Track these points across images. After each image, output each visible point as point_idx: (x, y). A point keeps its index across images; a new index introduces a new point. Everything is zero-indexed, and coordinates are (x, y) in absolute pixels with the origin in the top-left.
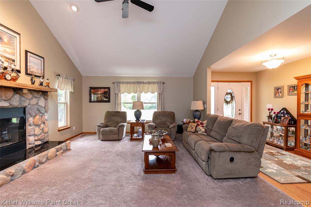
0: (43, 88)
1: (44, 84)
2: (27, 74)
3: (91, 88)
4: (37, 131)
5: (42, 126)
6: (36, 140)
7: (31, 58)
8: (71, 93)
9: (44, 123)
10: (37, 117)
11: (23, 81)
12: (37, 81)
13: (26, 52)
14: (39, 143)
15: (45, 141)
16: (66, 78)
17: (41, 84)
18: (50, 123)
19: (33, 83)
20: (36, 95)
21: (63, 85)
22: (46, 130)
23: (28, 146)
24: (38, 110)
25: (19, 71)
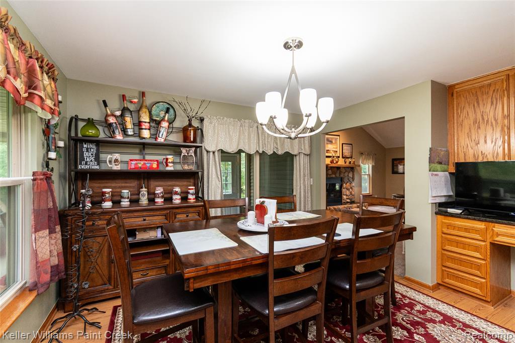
0: (351, 165)
1: (352, 162)
2: (343, 157)
3: (394, 160)
4: (348, 193)
5: (351, 190)
6: (347, 199)
7: (345, 147)
8: (373, 166)
9: (352, 188)
10: (348, 184)
11: (341, 162)
12: (348, 160)
13: (343, 144)
14: (348, 201)
15: (353, 200)
16: (368, 155)
17: (350, 163)
18: (356, 190)
19: (345, 163)
20: (347, 169)
21: (365, 161)
22: (353, 193)
23: (343, 201)
24: (348, 179)
25: (339, 157)
